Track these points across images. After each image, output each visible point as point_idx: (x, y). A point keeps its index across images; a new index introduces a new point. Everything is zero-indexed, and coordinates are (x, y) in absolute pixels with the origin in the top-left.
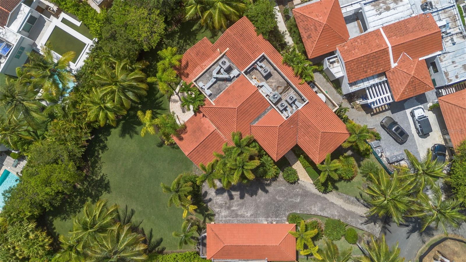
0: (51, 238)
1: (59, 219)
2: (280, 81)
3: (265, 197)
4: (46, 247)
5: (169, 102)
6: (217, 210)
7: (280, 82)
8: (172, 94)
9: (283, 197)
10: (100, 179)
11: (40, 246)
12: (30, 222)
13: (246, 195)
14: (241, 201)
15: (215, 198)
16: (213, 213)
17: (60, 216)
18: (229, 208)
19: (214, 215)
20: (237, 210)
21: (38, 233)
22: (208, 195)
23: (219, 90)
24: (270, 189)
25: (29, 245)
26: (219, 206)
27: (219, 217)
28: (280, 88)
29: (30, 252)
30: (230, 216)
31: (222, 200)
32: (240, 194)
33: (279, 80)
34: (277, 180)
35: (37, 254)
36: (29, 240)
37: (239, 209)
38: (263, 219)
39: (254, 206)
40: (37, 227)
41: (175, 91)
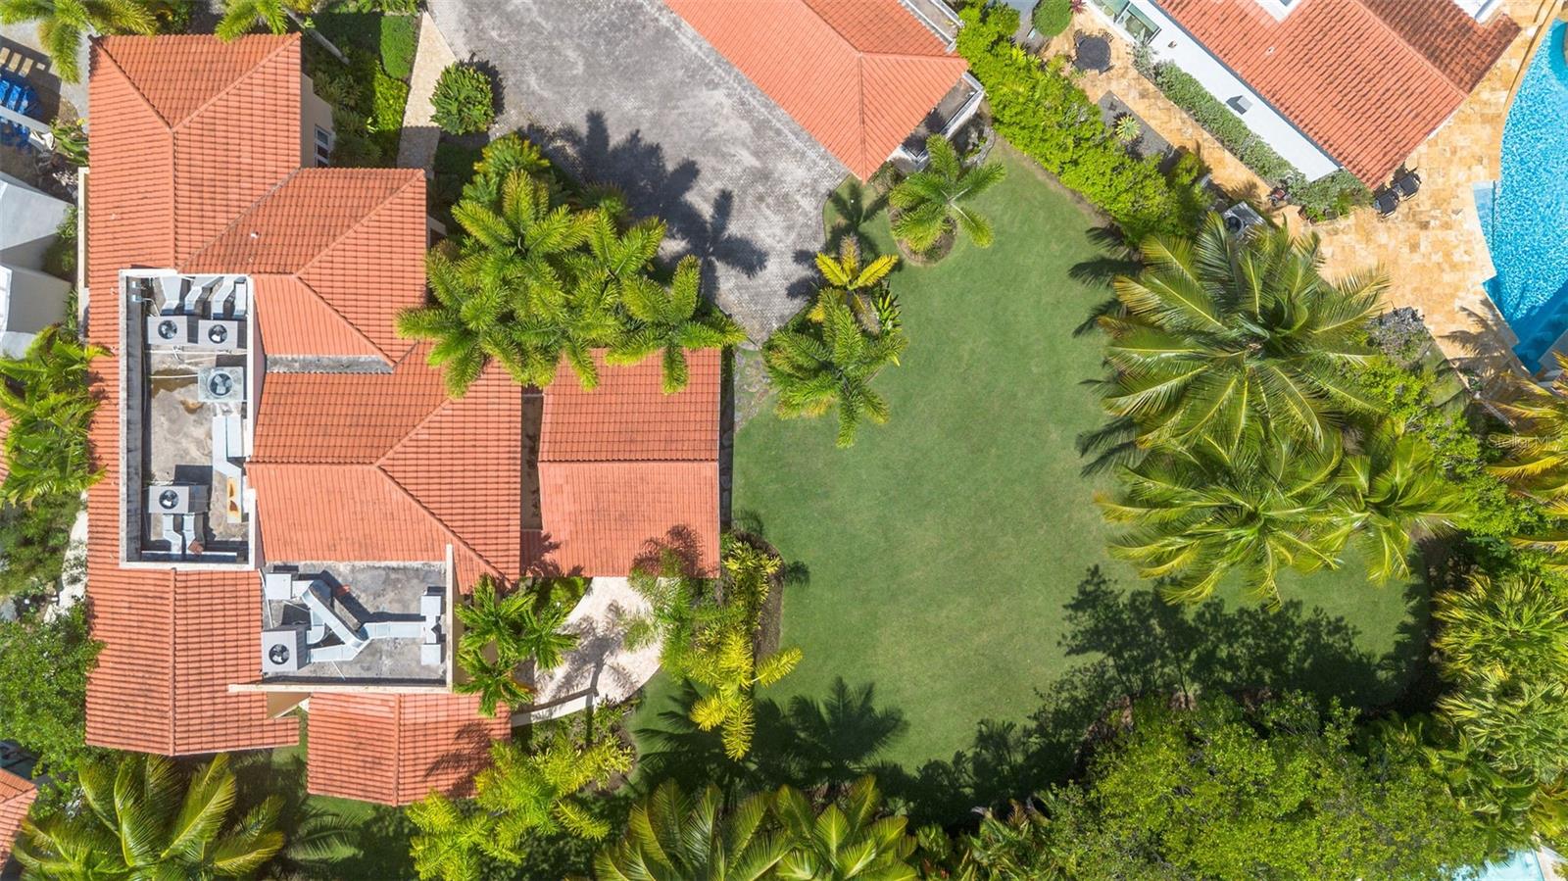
0: (1435, 607)
1: (1360, 645)
2: (166, 424)
3: (618, 106)
4: (1482, 593)
5: (641, 690)
6: (808, 204)
7: (172, 421)
8: (610, 707)
9: (559, 54)
10: (1096, 648)
11: (1495, 613)
12: (1459, 726)
13: (670, 167)
14: (705, 162)
15: (779, 246)
16: (830, 205)
17: (1347, 651)
18: (764, 176)
19: (834, 197)
20: (744, 144)
21: (1463, 664)
22: (794, 280)
23: (393, 579)
24: (575, 117)
25: (1530, 652)
26: (790, 210)
27: (824, 174)
28: (191, 401)
29: (1550, 625)
30: (781, 145)
31: (762, 222)
32: (687, 188)
33: (170, 431)
34: (531, 126)
35: (1534, 598)
36: (1514, 671)
37: (734, 141)
38: (683, 40)
39: (676, 107)
40: (1451, 688)
41: (589, 708)
